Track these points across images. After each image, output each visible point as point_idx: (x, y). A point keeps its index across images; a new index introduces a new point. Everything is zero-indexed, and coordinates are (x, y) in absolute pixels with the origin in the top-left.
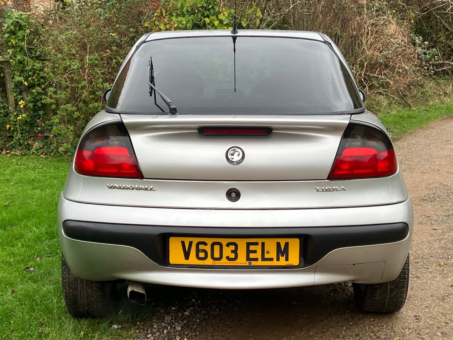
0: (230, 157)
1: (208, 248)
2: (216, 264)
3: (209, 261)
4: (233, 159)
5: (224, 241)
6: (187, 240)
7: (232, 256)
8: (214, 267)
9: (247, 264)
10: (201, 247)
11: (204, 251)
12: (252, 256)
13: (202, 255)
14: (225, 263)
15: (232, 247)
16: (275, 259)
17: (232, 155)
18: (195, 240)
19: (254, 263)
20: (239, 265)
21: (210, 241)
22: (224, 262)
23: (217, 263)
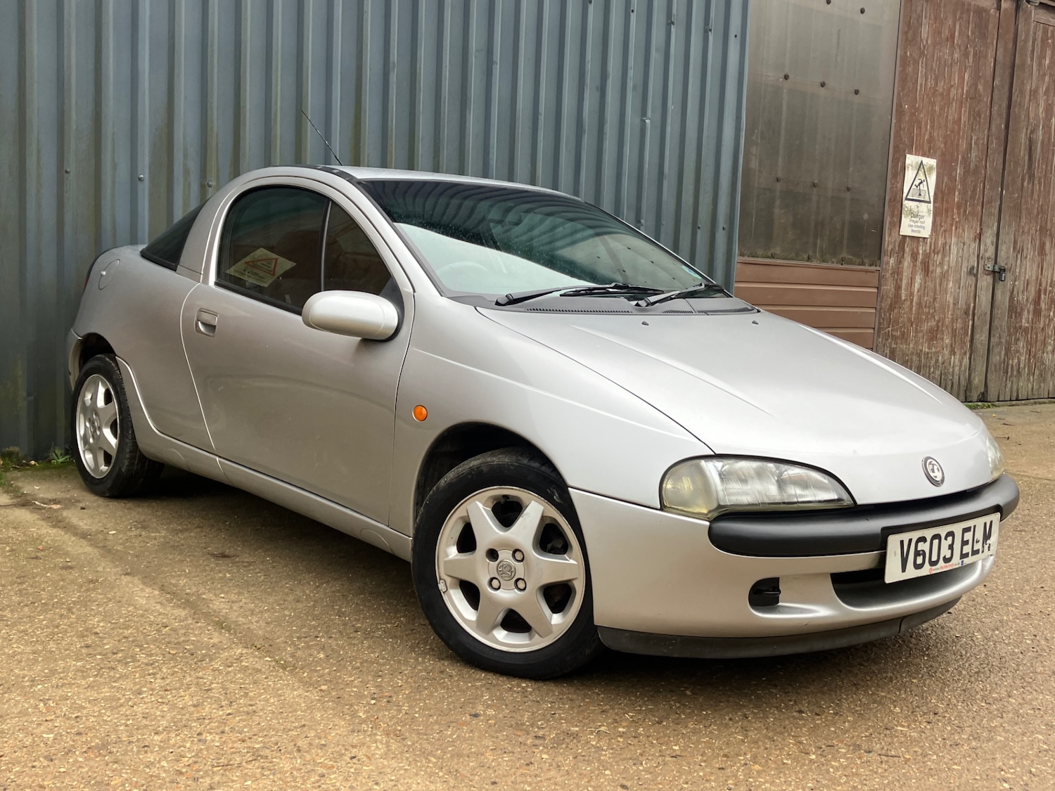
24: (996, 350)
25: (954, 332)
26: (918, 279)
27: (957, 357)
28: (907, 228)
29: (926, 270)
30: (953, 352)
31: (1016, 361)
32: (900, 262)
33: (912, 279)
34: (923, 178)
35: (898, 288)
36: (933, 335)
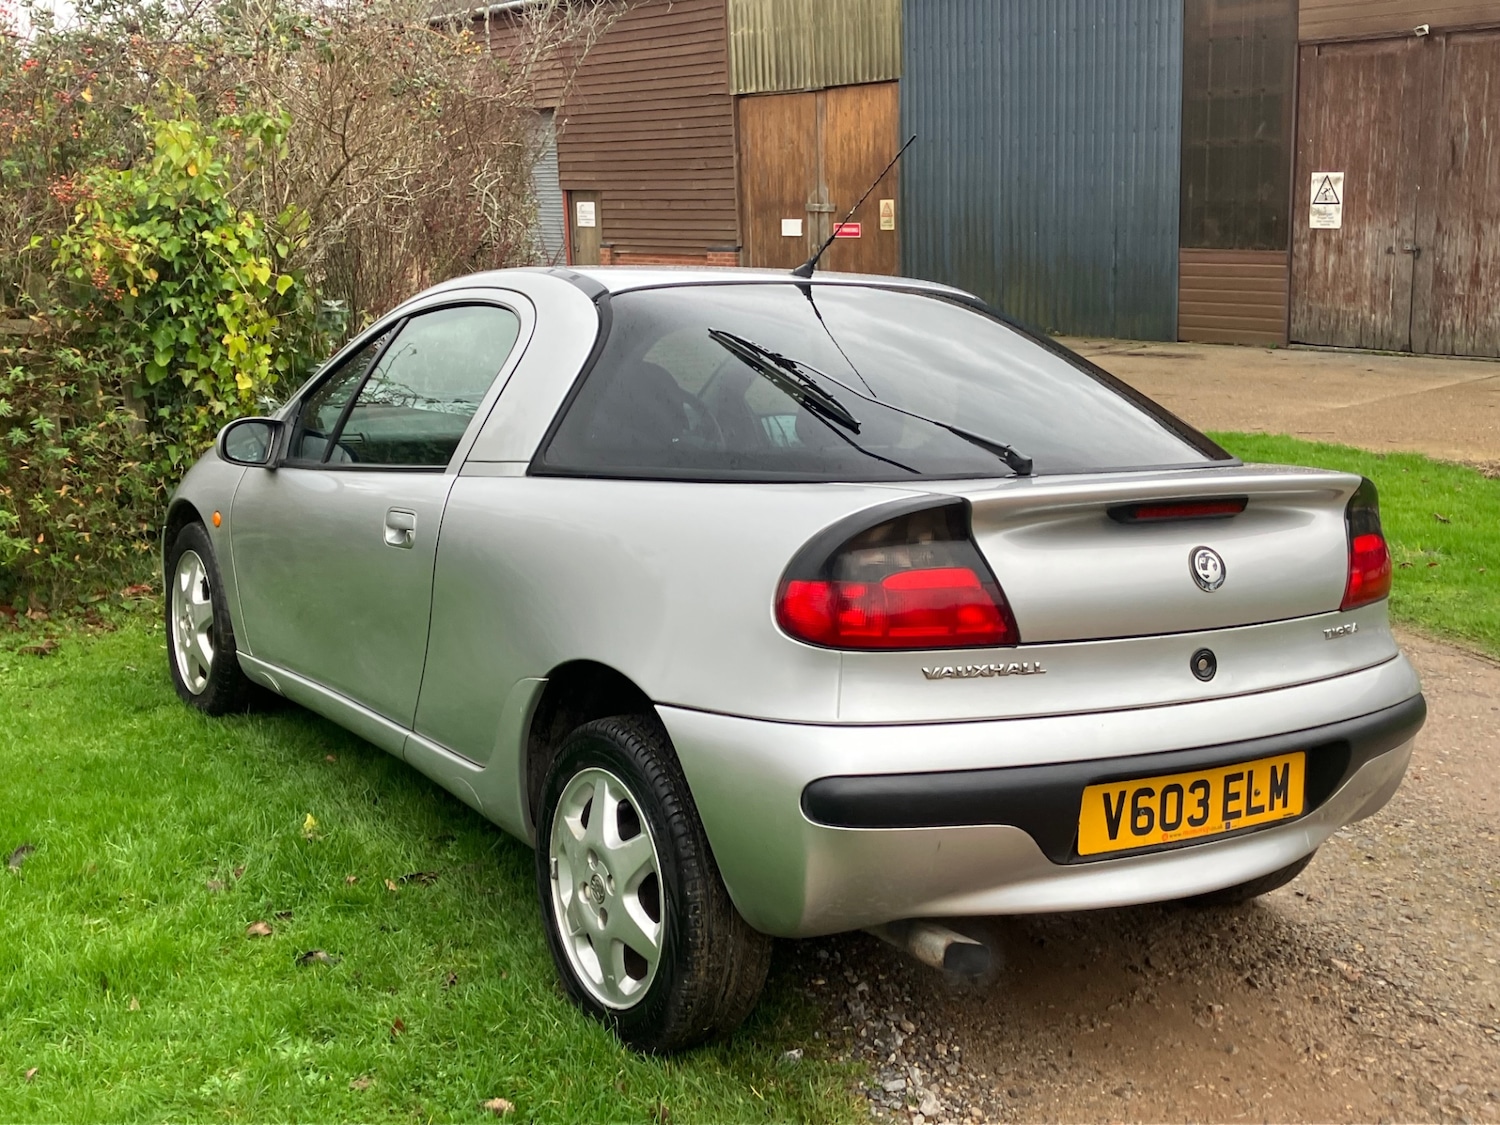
0: (1201, 572)
1: (1154, 804)
2: (1170, 840)
3: (1156, 836)
4: (1207, 577)
5: (1185, 781)
6: (1114, 790)
7: (1199, 813)
8: (1164, 847)
9: (1224, 829)
10: (1143, 802)
11: (1149, 812)
12: (1233, 806)
13: (1142, 822)
14: (1186, 833)
15: (1200, 793)
16: (1267, 808)
17: (1205, 567)
18: (1132, 787)
19: (1235, 824)
20: (1210, 832)
21: (1158, 785)
22: (1185, 831)
23: (1173, 836)
24: (1420, 313)
25: (1373, 297)
26: (1332, 259)
27: (1379, 315)
28: (1315, 222)
29: (1340, 250)
30: (1373, 311)
31: (1449, 322)
32: (1312, 246)
33: (1325, 259)
34: (1328, 187)
35: (1312, 264)
36: (1351, 298)
